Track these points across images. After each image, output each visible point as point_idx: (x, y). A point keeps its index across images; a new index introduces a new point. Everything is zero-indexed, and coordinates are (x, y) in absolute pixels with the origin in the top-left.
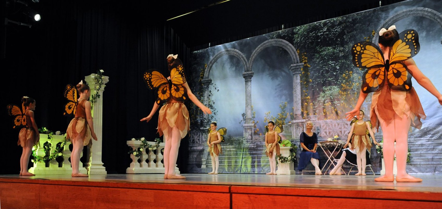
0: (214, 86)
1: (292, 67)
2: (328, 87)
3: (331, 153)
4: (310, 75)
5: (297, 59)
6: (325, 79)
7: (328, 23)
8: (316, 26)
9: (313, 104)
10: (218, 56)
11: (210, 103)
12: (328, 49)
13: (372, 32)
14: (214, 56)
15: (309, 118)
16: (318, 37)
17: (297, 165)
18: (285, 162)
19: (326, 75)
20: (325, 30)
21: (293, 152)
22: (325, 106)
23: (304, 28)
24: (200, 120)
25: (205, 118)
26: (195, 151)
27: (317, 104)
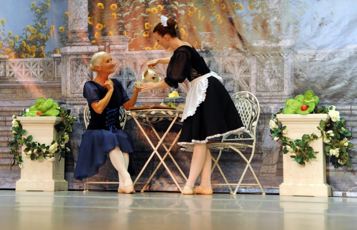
3: (161, 138)
9: (119, 6)
15: (107, 44)
17: (73, 165)
18: (42, 157)
21: (62, 130)
22: (149, 13)
27: (129, 7)
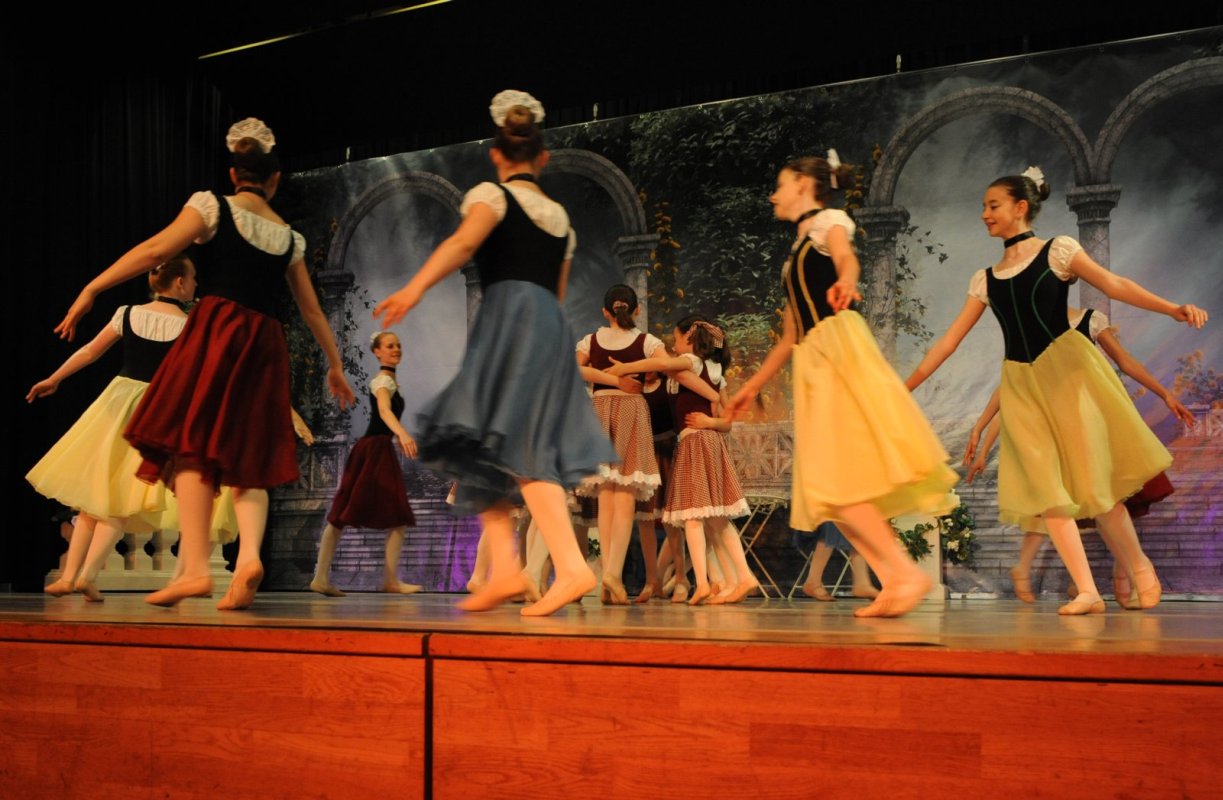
0: (361, 298)
1: (620, 245)
2: (736, 316)
4: (678, 273)
5: (638, 219)
6: (724, 290)
7: (741, 109)
8: (700, 115)
10: (378, 193)
11: (346, 355)
12: (739, 196)
13: (874, 149)
14: (364, 195)
16: (706, 154)
19: (728, 277)
20: (730, 132)
23: (663, 119)
24: (312, 410)
25: (329, 405)
26: (296, 516)
